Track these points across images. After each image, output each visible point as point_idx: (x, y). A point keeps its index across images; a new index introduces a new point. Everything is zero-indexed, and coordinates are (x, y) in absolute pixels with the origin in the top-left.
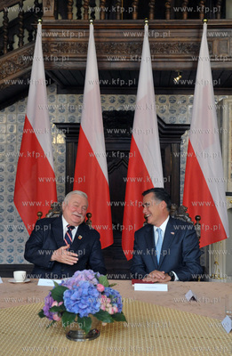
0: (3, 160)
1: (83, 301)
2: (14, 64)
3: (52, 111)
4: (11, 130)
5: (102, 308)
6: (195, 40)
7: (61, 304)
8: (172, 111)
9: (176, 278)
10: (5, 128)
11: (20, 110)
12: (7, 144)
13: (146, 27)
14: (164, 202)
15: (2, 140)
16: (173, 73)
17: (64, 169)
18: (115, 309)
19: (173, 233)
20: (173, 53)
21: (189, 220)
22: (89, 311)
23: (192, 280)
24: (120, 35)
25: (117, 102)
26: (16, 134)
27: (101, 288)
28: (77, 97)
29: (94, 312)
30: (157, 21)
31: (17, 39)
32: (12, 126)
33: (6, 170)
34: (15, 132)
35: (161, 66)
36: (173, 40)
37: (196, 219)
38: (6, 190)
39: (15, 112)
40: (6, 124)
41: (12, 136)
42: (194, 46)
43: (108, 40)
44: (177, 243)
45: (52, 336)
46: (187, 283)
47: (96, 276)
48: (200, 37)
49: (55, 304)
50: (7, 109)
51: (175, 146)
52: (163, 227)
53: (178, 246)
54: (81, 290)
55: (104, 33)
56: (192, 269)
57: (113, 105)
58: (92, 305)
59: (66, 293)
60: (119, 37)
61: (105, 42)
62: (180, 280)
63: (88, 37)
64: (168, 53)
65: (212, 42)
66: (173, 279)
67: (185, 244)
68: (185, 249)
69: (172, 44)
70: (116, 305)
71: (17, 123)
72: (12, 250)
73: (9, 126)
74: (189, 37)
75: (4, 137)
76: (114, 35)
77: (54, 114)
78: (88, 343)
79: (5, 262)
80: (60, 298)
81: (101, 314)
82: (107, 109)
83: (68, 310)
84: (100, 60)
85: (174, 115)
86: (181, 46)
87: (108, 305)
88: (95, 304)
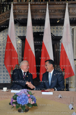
0: (1, 49)
1: (23, 100)
2: (4, 17)
3: (17, 32)
4: (4, 39)
5: (29, 102)
6: (64, 8)
7: (16, 101)
8: (57, 32)
9: (56, 90)
10: (1, 38)
11: (6, 32)
12: (2, 43)
13: (47, 4)
14: (52, 64)
15: (1, 42)
16: (57, 20)
17: (21, 51)
18: (33, 102)
19: (55, 75)
20: (57, 13)
21: (61, 70)
22: (25, 103)
23: (61, 90)
24: (39, 7)
25: (38, 29)
26: (5, 40)
27: (29, 96)
28: (25, 27)
29: (26, 104)
30: (51, 2)
31: (5, 8)
32: (4, 37)
33: (2, 52)
34: (5, 39)
35: (53, 17)
36: (57, 8)
37: (63, 70)
38: (2, 59)
39: (5, 33)
40: (2, 37)
41: (4, 41)
42: (64, 10)
43: (35, 9)
44: (56, 78)
45: (13, 111)
46: (60, 91)
47: (28, 92)
48: (65, 7)
49: (14, 101)
50: (2, 32)
51: (58, 44)
52: (52, 73)
53: (57, 79)
54: (22, 96)
55: (34, 6)
56: (62, 87)
57: (37, 30)
58: (26, 101)
59: (18, 98)
60: (39, 8)
61: (34, 9)
62: (57, 90)
63: (28, 8)
64: (55, 13)
65: (70, 9)
66: (55, 90)
67: (59, 78)
68: (59, 80)
69: (56, 10)
70: (34, 101)
71: (5, 36)
72: (4, 79)
73: (3, 37)
74: (62, 7)
75: (1, 41)
76: (37, 7)
77: (17, 33)
78: (25, 113)
79: (2, 82)
80: (16, 99)
81: (29, 104)
82: (35, 31)
83: (18, 103)
84: (32, 16)
85: (58, 33)
86: (59, 10)
87: (31, 101)
88: (27, 101)
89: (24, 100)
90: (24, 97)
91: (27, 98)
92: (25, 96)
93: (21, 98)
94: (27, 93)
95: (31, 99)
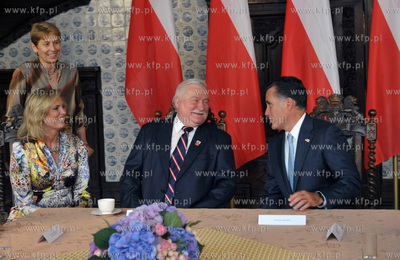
1: (131, 249)
5: (159, 258)
7: (104, 252)
14: (290, 99)
19: (308, 141)
21: (359, 115)
27: (161, 230)
47: (163, 213)
49: (98, 253)
54: (129, 234)
58: (144, 254)
59: (112, 239)
70: (186, 253)
80: (104, 244)
87: (172, 253)
88: (149, 253)
89: (135, 248)
90: (136, 236)
91: (151, 240)
92: (144, 230)
93: (123, 238)
94: (159, 219)
95: (174, 246)
